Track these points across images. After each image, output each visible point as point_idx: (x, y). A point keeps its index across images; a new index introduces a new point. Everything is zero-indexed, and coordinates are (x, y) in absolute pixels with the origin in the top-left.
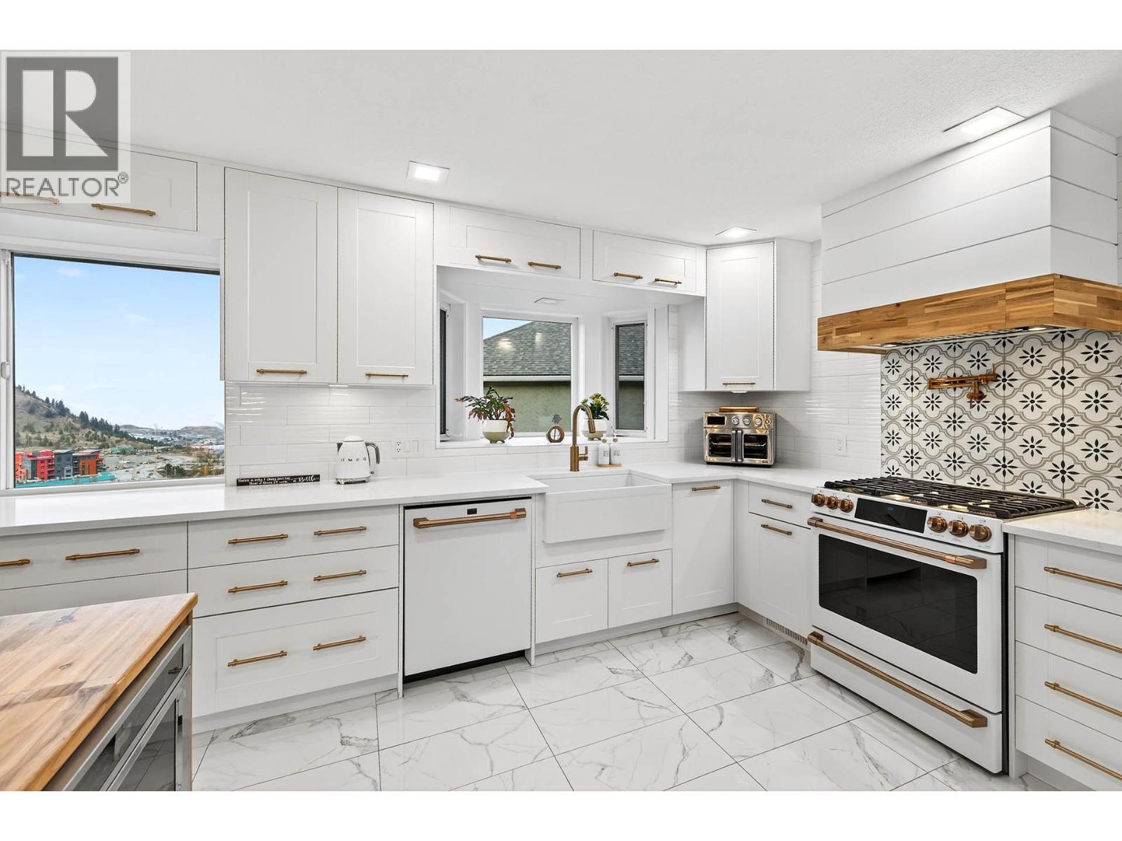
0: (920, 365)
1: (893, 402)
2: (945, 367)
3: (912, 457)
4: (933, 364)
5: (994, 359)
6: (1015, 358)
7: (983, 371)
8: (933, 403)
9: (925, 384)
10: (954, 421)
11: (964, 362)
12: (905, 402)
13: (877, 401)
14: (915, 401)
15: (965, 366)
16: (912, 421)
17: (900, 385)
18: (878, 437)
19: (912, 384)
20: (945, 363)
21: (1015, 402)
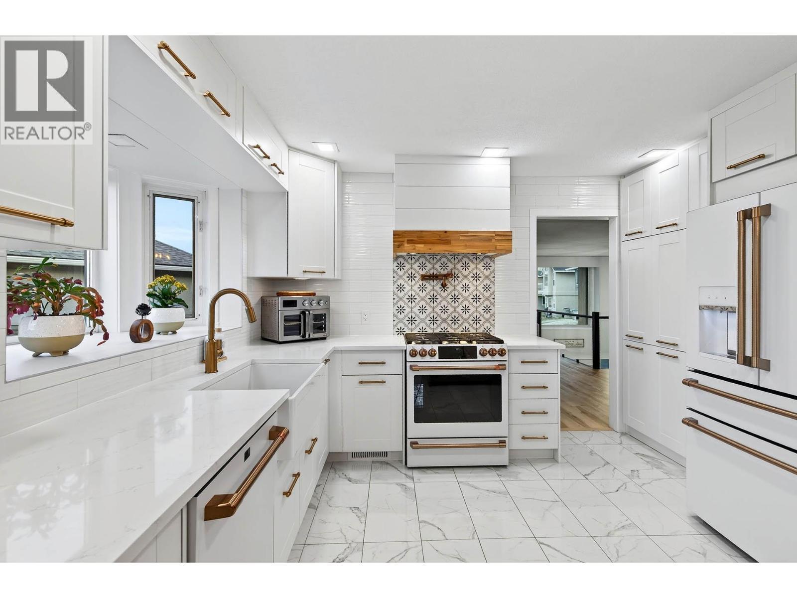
0: (415, 266)
1: (401, 288)
2: (428, 269)
3: (412, 320)
4: (422, 266)
5: (451, 266)
6: (459, 266)
7: (446, 272)
8: (422, 288)
9: (418, 277)
10: (433, 299)
11: (437, 266)
12: (407, 288)
13: (391, 288)
14: (413, 287)
15: (439, 269)
16: (412, 299)
17: (405, 277)
18: (392, 310)
19: (411, 277)
20: (429, 266)
21: (459, 288)
